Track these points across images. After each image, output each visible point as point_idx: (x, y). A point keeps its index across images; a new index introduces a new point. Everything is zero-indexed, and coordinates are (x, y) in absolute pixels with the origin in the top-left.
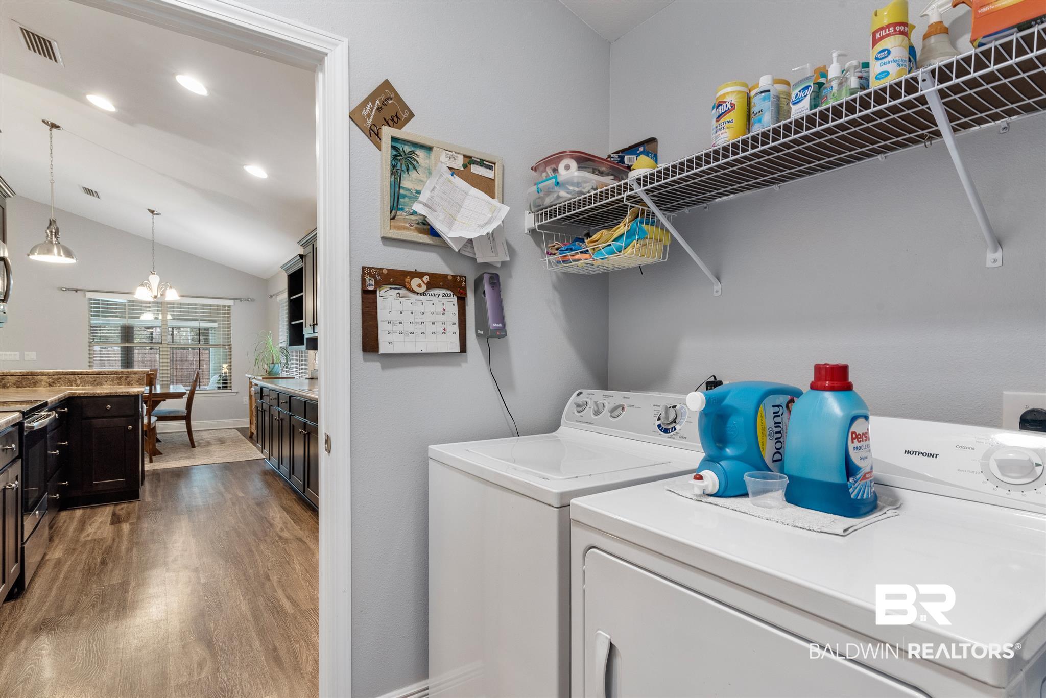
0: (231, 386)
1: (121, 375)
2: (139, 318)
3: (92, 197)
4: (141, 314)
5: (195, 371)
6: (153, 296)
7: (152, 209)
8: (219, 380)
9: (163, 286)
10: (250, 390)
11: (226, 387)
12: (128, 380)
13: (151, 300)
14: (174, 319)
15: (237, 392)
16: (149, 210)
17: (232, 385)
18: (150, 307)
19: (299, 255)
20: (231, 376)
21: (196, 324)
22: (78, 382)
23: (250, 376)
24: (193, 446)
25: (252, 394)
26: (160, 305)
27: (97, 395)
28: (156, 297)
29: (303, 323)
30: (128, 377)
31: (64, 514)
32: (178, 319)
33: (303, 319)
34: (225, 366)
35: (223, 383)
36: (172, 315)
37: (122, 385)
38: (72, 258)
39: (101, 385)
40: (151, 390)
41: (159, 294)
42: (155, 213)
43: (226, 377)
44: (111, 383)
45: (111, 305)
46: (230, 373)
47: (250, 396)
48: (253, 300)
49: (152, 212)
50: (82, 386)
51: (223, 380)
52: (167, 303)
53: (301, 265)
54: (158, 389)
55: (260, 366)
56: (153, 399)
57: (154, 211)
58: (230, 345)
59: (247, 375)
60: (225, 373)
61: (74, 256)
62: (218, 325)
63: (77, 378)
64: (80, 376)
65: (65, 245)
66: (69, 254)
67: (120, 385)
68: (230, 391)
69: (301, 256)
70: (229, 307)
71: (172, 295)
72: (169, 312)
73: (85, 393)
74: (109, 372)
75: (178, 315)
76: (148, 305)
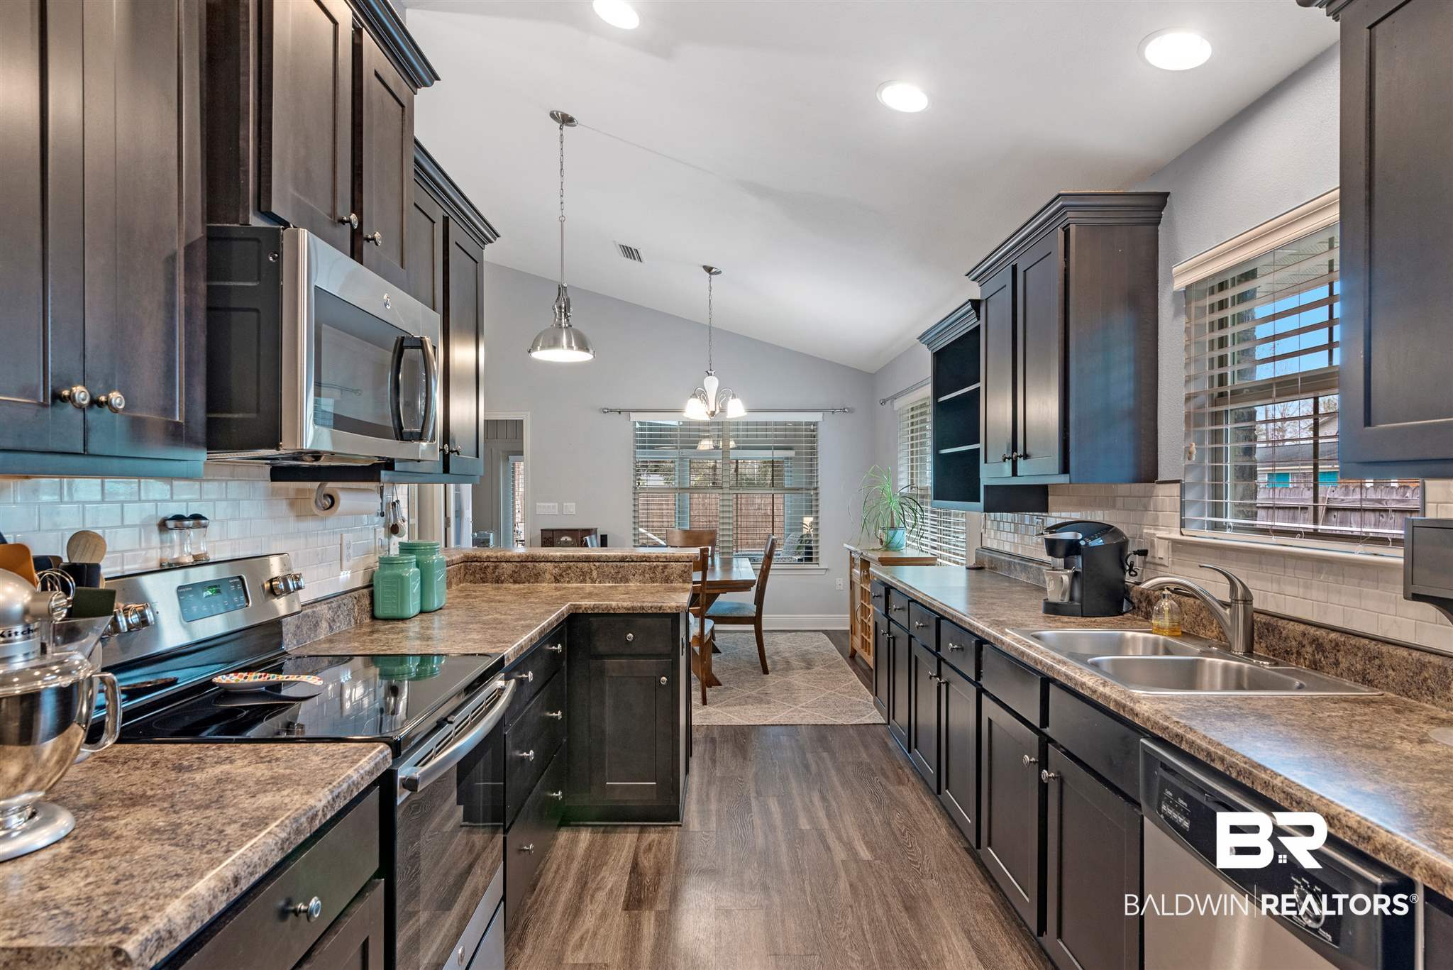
0: (817, 559)
1: (655, 564)
2: (695, 448)
3: (632, 261)
4: (697, 442)
5: (768, 539)
6: (709, 413)
7: (709, 264)
8: (799, 547)
9: (722, 395)
10: (851, 572)
11: (811, 559)
12: (666, 573)
13: (707, 418)
14: (738, 448)
15: (827, 569)
16: (705, 267)
17: (820, 555)
18: (709, 431)
19: (970, 300)
20: (817, 541)
21: (767, 454)
22: (595, 574)
23: (853, 548)
24: (766, 671)
25: (854, 580)
26: (718, 427)
27: (612, 612)
28: (713, 414)
29: (978, 450)
30: (665, 567)
31: (564, 836)
32: (744, 448)
33: (978, 442)
34: (808, 520)
35: (807, 553)
36: (736, 442)
37: (656, 582)
38: (587, 350)
39: (627, 581)
40: (704, 576)
41: (718, 409)
42: (714, 270)
43: (810, 541)
44: (641, 578)
45: (665, 430)
46: (817, 535)
47: (852, 583)
48: (851, 411)
49: (709, 270)
50: (600, 582)
51: (807, 548)
52: (729, 423)
53: (971, 323)
54: (717, 575)
55: (872, 533)
56: (707, 592)
57: (712, 268)
58: (816, 489)
59: (846, 545)
60: (808, 535)
61: (589, 348)
62: (796, 454)
63: (593, 568)
64: (597, 564)
65: (578, 328)
66: (583, 345)
67: (653, 582)
68: (816, 566)
69: (976, 304)
70: (815, 424)
71: (736, 410)
72: (733, 437)
73: (595, 607)
74: (637, 557)
75: (744, 442)
76: (707, 428)
